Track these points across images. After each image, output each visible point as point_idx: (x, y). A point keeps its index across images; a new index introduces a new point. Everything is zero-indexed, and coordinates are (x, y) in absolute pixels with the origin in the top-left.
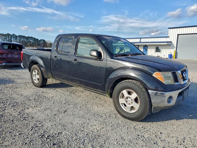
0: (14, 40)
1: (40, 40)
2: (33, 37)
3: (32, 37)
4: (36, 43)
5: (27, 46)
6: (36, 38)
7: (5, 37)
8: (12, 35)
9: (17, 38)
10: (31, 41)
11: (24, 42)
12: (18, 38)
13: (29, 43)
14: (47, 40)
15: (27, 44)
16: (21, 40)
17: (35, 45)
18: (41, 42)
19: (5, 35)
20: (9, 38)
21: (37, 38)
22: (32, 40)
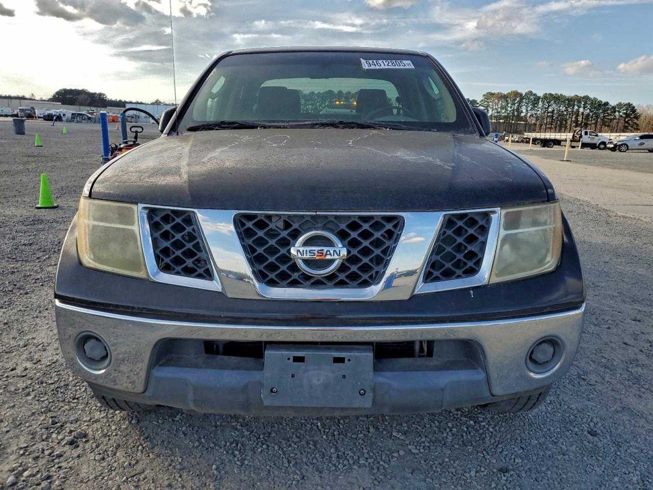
0: (527, 111)
1: (614, 108)
2: (592, 97)
3: (586, 98)
4: (597, 117)
5: (563, 129)
6: (599, 99)
7: (503, 104)
8: (524, 95)
9: (538, 103)
10: (581, 110)
11: (555, 116)
12: (540, 103)
13: (573, 119)
14: (645, 106)
15: (566, 123)
16: (550, 110)
17: (593, 126)
18: (617, 113)
19: (504, 97)
20: (514, 104)
21: (604, 101)
22: (584, 108)
